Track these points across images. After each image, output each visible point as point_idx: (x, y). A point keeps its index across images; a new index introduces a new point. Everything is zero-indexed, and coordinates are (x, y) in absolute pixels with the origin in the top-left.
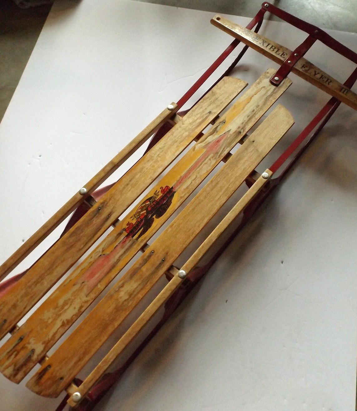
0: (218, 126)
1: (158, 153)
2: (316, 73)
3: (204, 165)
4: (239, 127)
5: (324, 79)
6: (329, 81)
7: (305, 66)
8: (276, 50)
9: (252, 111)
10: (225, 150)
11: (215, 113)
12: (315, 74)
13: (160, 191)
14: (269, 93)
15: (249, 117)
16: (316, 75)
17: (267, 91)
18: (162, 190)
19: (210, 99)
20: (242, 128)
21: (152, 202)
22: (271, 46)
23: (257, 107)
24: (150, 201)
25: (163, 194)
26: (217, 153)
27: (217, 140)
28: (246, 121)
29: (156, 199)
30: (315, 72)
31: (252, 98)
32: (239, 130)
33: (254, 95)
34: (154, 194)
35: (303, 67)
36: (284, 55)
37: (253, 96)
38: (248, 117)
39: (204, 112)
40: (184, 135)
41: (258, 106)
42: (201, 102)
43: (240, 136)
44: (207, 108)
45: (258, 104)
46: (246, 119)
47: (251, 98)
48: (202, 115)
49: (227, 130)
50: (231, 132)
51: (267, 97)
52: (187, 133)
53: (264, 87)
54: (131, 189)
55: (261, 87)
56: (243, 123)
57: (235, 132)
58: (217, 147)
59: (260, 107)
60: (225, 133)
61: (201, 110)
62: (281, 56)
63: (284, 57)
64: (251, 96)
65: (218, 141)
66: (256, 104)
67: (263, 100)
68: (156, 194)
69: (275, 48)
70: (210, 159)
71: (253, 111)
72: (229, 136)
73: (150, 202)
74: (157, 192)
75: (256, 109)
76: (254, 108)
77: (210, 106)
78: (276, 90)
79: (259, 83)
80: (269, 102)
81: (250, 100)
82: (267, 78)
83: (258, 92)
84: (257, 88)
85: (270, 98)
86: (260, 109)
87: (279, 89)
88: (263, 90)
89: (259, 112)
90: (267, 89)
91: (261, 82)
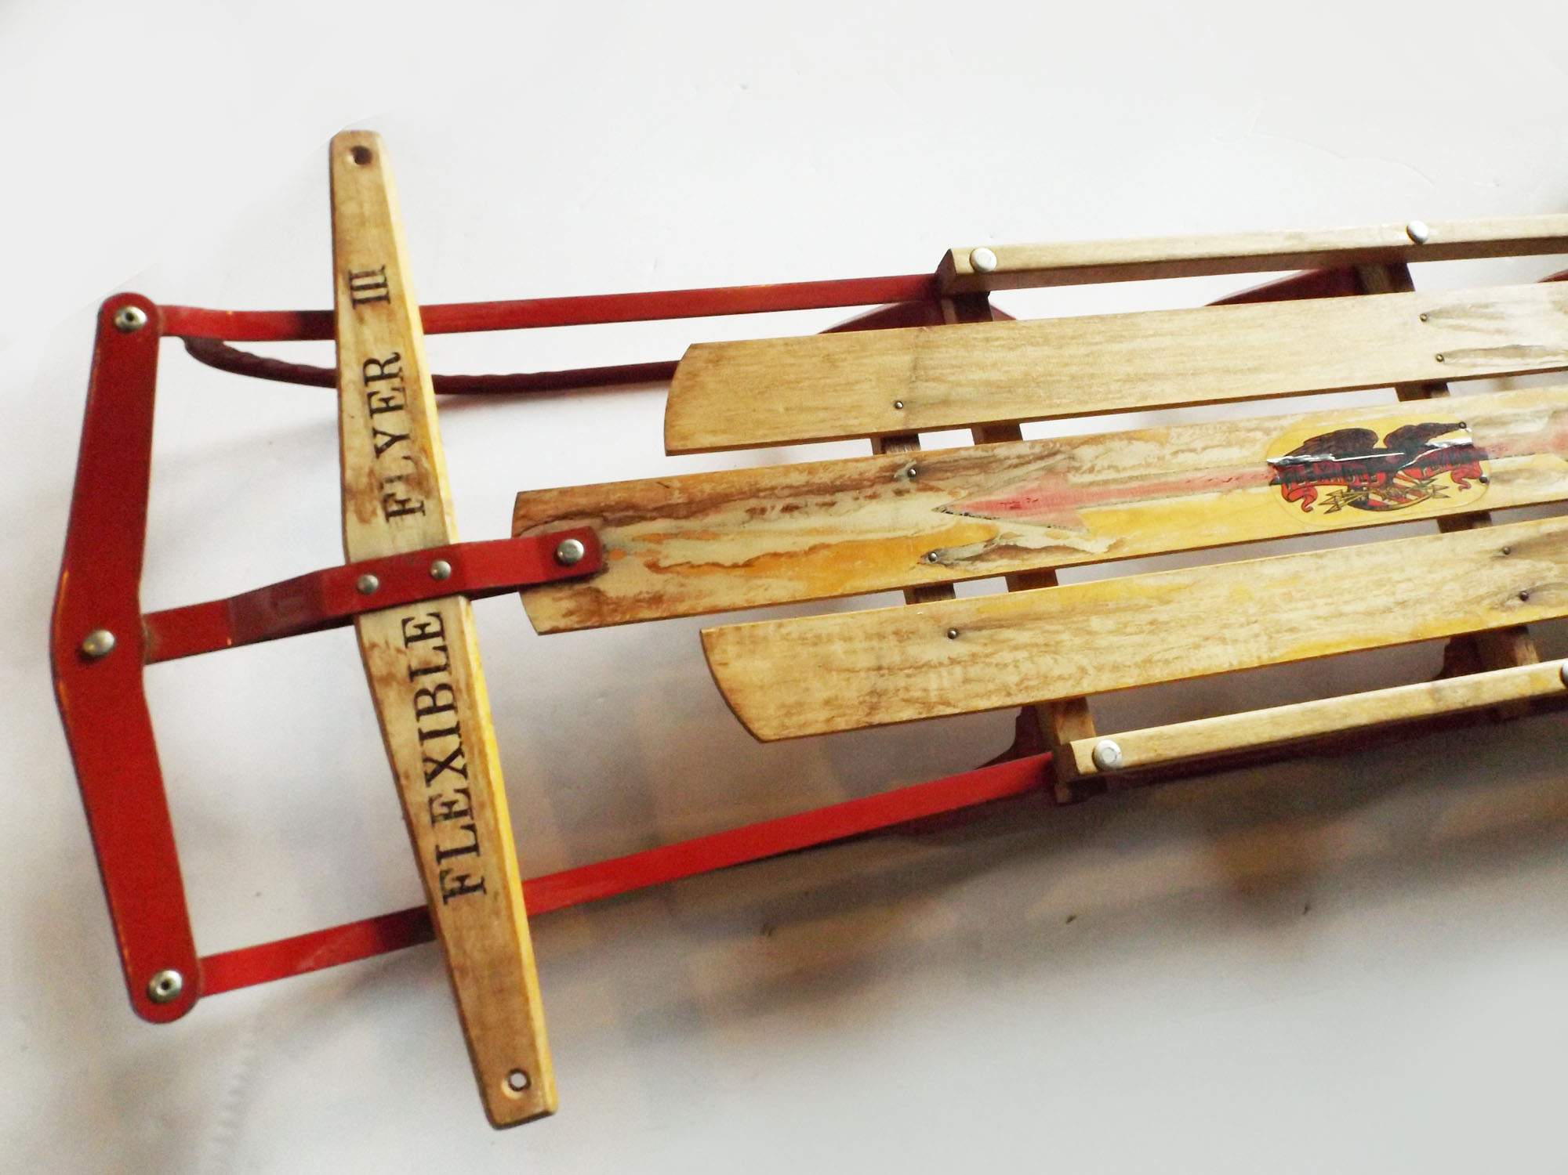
0: (968, 559)
1: (1243, 633)
2: (387, 439)
3: (1125, 469)
4: (899, 493)
5: (386, 394)
6: (374, 370)
7: (395, 508)
8: (428, 681)
9: (796, 513)
10: (1019, 457)
11: (936, 619)
12: (395, 439)
13: (1318, 501)
14: (660, 525)
15: (828, 498)
16: (397, 433)
17: (659, 538)
18: (1309, 499)
19: (907, 689)
20: (891, 479)
21: (1361, 488)
22: (424, 719)
23: (763, 511)
24: (1363, 498)
25: (1313, 486)
26: (1050, 471)
27: (1014, 512)
28: (855, 493)
29: (1345, 489)
30: (379, 451)
31: (741, 562)
32: (906, 483)
33: (723, 567)
34: (1339, 509)
35: (412, 511)
36: (422, 627)
37: (735, 566)
38: (832, 504)
39: (974, 655)
40: (1110, 623)
41: (757, 513)
42: (948, 704)
43: (925, 463)
44: (946, 661)
45: (746, 517)
46: (845, 499)
47: (748, 564)
48: (989, 650)
49: (950, 521)
50: (943, 499)
51: (686, 517)
52: (1095, 623)
53: (654, 567)
54: (1399, 582)
55: (668, 576)
56: (873, 497)
57: (932, 489)
58: (1033, 491)
59: (753, 503)
60: (966, 515)
61: (974, 671)
62: (441, 634)
63: (437, 615)
64: (739, 572)
65: (1015, 506)
66: (756, 525)
67: (712, 519)
68: (1336, 504)
69: (424, 692)
70: (1091, 470)
71: (788, 509)
72: (963, 493)
73: (1367, 496)
74: (1328, 507)
75: (773, 508)
76: (779, 518)
77: (929, 661)
78: (619, 515)
79: (650, 598)
80: (702, 491)
81: (758, 558)
82: (598, 591)
83: (699, 566)
84: (682, 585)
85: (677, 504)
86: (762, 494)
87: (602, 511)
88: (667, 557)
89: (773, 489)
90: (652, 546)
91: (641, 597)
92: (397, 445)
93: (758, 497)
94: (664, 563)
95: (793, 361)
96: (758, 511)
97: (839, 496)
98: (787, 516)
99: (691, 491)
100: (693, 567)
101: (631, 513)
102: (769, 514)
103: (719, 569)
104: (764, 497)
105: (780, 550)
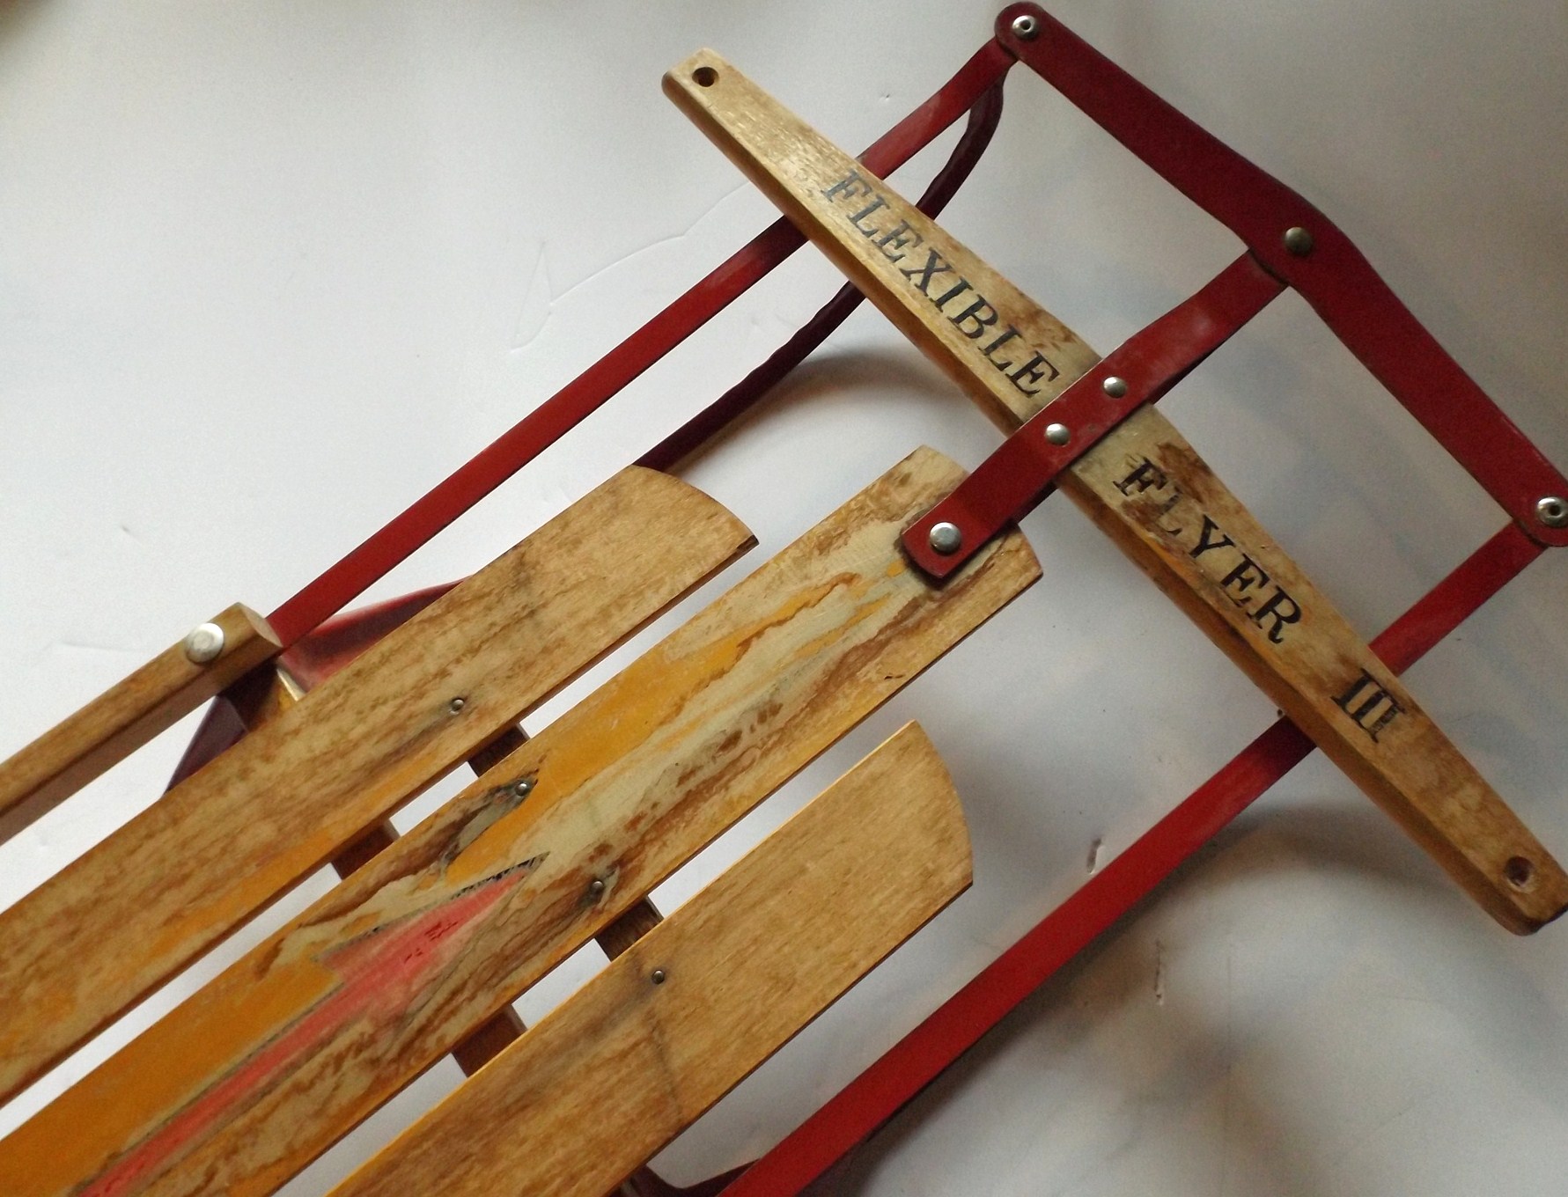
0: (475, 814)
1: (39, 945)
2: (1212, 541)
3: (287, 1096)
4: (603, 849)
5: (1251, 590)
6: (1284, 609)
7: (1148, 475)
8: (993, 333)
9: (722, 739)
10: (453, 1013)
11: (485, 713)
12: (1204, 545)
14: (870, 628)
15: (692, 784)
16: (1206, 553)
17: (860, 614)
19: (489, 609)
20: (621, 862)
22: (974, 300)
23: (762, 718)
26: (399, 1020)
27: (434, 922)
28: (660, 812)
30: (1208, 525)
31: (754, 642)
32: (600, 867)
33: (772, 625)
35: (1130, 480)
36: (1036, 377)
37: (759, 634)
38: (682, 780)
39: (421, 696)
40: (246, 843)
41: (767, 712)
42: (431, 620)
43: (587, 914)
44: (451, 668)
45: (778, 700)
46: (669, 796)
47: (745, 645)
48: (404, 713)
49: (518, 854)
50: (538, 879)
51: (846, 656)
52: (266, 832)
53: (848, 579)
55: (827, 577)
56: (634, 823)
57: (563, 882)
58: (416, 972)
59: (782, 719)
60: (499, 876)
61: (411, 677)
62: (1014, 379)
63: (1030, 394)
64: (752, 630)
65: (437, 930)
66: (761, 694)
67: (816, 673)
69: (991, 322)
70: (339, 1060)
71: (733, 739)
72: (516, 904)
75: (752, 729)
76: (738, 722)
77: (474, 657)
78: (921, 612)
79: (830, 544)
80: (846, 696)
81: (738, 658)
82: (890, 519)
83: (799, 609)
84: (806, 577)
85: (864, 664)
86: (775, 738)
87: (940, 606)
88: (841, 598)
89: (765, 754)
90: (865, 600)
91: (841, 541)
92: (1197, 540)
93: (777, 732)
94: (840, 589)
95: (833, 947)
96: (768, 714)
97: (679, 795)
98: (730, 730)
99: (860, 690)
100: (805, 605)
101: (910, 622)
102: (753, 717)
103: (775, 620)
104: (769, 736)
105: (715, 685)
